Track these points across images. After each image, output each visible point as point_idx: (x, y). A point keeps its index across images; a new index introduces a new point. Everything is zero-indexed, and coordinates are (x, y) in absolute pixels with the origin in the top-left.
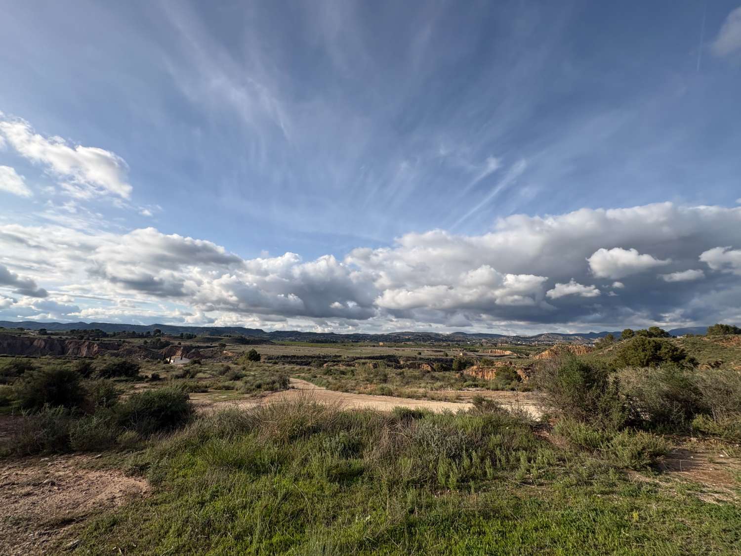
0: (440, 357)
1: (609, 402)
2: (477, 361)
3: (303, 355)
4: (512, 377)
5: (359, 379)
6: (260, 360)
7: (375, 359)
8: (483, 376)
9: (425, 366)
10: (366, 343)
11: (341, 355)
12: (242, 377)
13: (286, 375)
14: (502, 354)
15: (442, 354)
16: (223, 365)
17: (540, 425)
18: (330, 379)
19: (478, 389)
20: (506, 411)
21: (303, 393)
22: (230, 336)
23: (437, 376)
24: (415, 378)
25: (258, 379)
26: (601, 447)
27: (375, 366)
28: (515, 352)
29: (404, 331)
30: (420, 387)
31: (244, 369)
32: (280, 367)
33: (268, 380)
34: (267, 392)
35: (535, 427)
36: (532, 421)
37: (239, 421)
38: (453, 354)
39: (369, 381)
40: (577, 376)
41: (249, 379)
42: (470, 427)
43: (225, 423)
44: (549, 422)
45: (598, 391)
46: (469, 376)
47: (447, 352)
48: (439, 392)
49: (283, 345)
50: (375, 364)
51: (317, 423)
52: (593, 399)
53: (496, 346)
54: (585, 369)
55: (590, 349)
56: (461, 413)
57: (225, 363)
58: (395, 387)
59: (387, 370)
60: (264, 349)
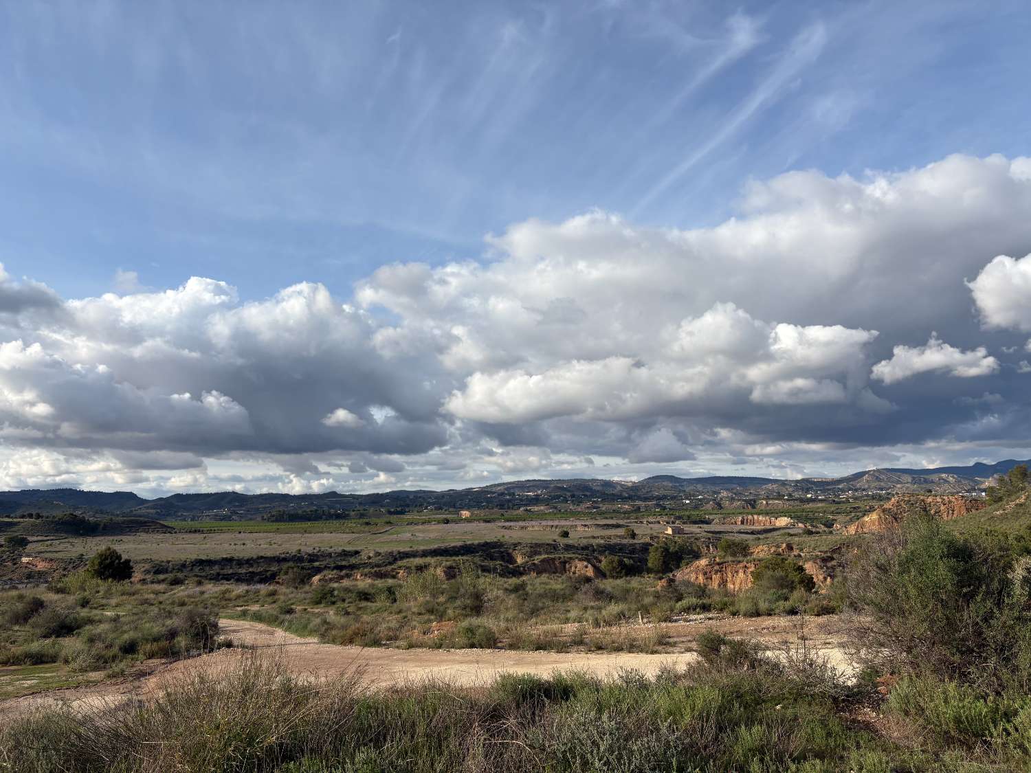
0: (618, 541)
1: (1012, 627)
2: (708, 547)
3: (255, 557)
4: (793, 582)
5: (409, 609)
6: (130, 577)
7: (451, 556)
8: (723, 583)
9: (580, 565)
10: (426, 514)
11: (358, 549)
12: (78, 627)
13: (207, 611)
14: (768, 527)
15: (621, 532)
16: (21, 597)
17: (854, 695)
18: (331, 614)
19: (711, 615)
20: (776, 666)
21: (254, 658)
22: (38, 516)
23: (609, 589)
24: (555, 597)
25: (125, 628)
26: (991, 736)
27: (451, 573)
28: (799, 519)
29: (523, 478)
30: (567, 621)
31: (85, 603)
32: (190, 592)
33: (157, 629)
34: (155, 661)
35: (843, 701)
36: (836, 686)
37: (73, 745)
38: (649, 532)
39: (435, 611)
40: (943, 572)
41: (99, 631)
42: (688, 710)
43: (33, 753)
44: (875, 685)
45: (989, 604)
46: (688, 583)
47: (634, 527)
48: (614, 629)
49: (195, 531)
50: (450, 567)
51: (295, 733)
52: (977, 623)
53: (754, 507)
54: (960, 553)
55: (974, 504)
56: (669, 678)
57: (30, 591)
58: (503, 625)
59: (482, 580)
60: (143, 546)
